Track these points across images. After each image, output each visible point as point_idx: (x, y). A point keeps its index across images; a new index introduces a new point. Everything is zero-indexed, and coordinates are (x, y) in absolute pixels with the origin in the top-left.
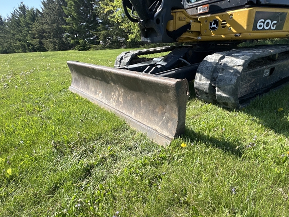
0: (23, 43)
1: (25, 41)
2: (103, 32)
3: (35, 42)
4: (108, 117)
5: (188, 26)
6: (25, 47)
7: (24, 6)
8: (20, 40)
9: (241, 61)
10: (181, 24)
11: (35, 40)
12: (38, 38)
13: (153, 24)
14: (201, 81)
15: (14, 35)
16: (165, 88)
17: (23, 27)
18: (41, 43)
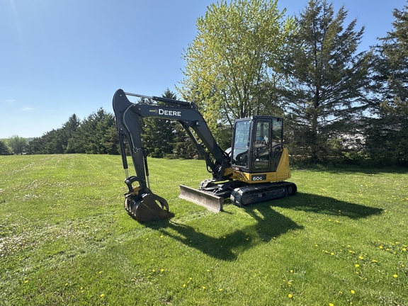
0: (95, 145)
1: (98, 143)
2: (179, 144)
3: (108, 145)
4: (202, 207)
5: (232, 174)
6: (96, 148)
7: (102, 111)
8: (93, 142)
9: (242, 192)
10: (229, 173)
11: (110, 144)
12: (112, 141)
13: (217, 175)
14: (232, 198)
15: (87, 136)
16: (217, 199)
17: (98, 130)
18: (114, 146)
